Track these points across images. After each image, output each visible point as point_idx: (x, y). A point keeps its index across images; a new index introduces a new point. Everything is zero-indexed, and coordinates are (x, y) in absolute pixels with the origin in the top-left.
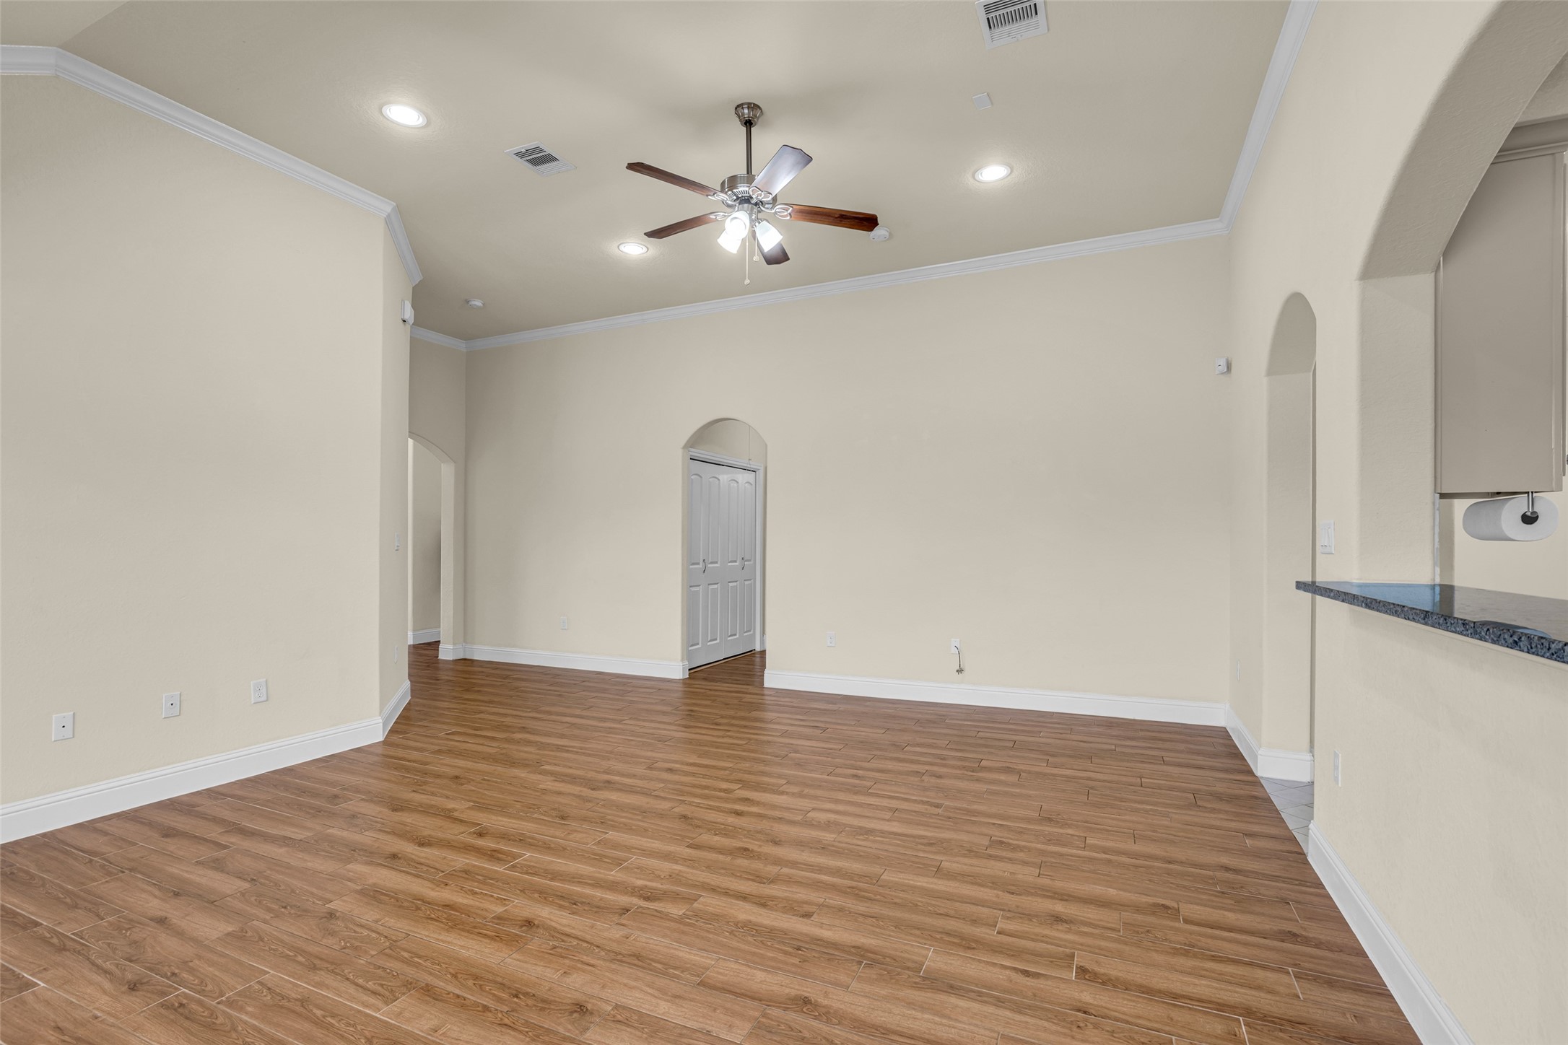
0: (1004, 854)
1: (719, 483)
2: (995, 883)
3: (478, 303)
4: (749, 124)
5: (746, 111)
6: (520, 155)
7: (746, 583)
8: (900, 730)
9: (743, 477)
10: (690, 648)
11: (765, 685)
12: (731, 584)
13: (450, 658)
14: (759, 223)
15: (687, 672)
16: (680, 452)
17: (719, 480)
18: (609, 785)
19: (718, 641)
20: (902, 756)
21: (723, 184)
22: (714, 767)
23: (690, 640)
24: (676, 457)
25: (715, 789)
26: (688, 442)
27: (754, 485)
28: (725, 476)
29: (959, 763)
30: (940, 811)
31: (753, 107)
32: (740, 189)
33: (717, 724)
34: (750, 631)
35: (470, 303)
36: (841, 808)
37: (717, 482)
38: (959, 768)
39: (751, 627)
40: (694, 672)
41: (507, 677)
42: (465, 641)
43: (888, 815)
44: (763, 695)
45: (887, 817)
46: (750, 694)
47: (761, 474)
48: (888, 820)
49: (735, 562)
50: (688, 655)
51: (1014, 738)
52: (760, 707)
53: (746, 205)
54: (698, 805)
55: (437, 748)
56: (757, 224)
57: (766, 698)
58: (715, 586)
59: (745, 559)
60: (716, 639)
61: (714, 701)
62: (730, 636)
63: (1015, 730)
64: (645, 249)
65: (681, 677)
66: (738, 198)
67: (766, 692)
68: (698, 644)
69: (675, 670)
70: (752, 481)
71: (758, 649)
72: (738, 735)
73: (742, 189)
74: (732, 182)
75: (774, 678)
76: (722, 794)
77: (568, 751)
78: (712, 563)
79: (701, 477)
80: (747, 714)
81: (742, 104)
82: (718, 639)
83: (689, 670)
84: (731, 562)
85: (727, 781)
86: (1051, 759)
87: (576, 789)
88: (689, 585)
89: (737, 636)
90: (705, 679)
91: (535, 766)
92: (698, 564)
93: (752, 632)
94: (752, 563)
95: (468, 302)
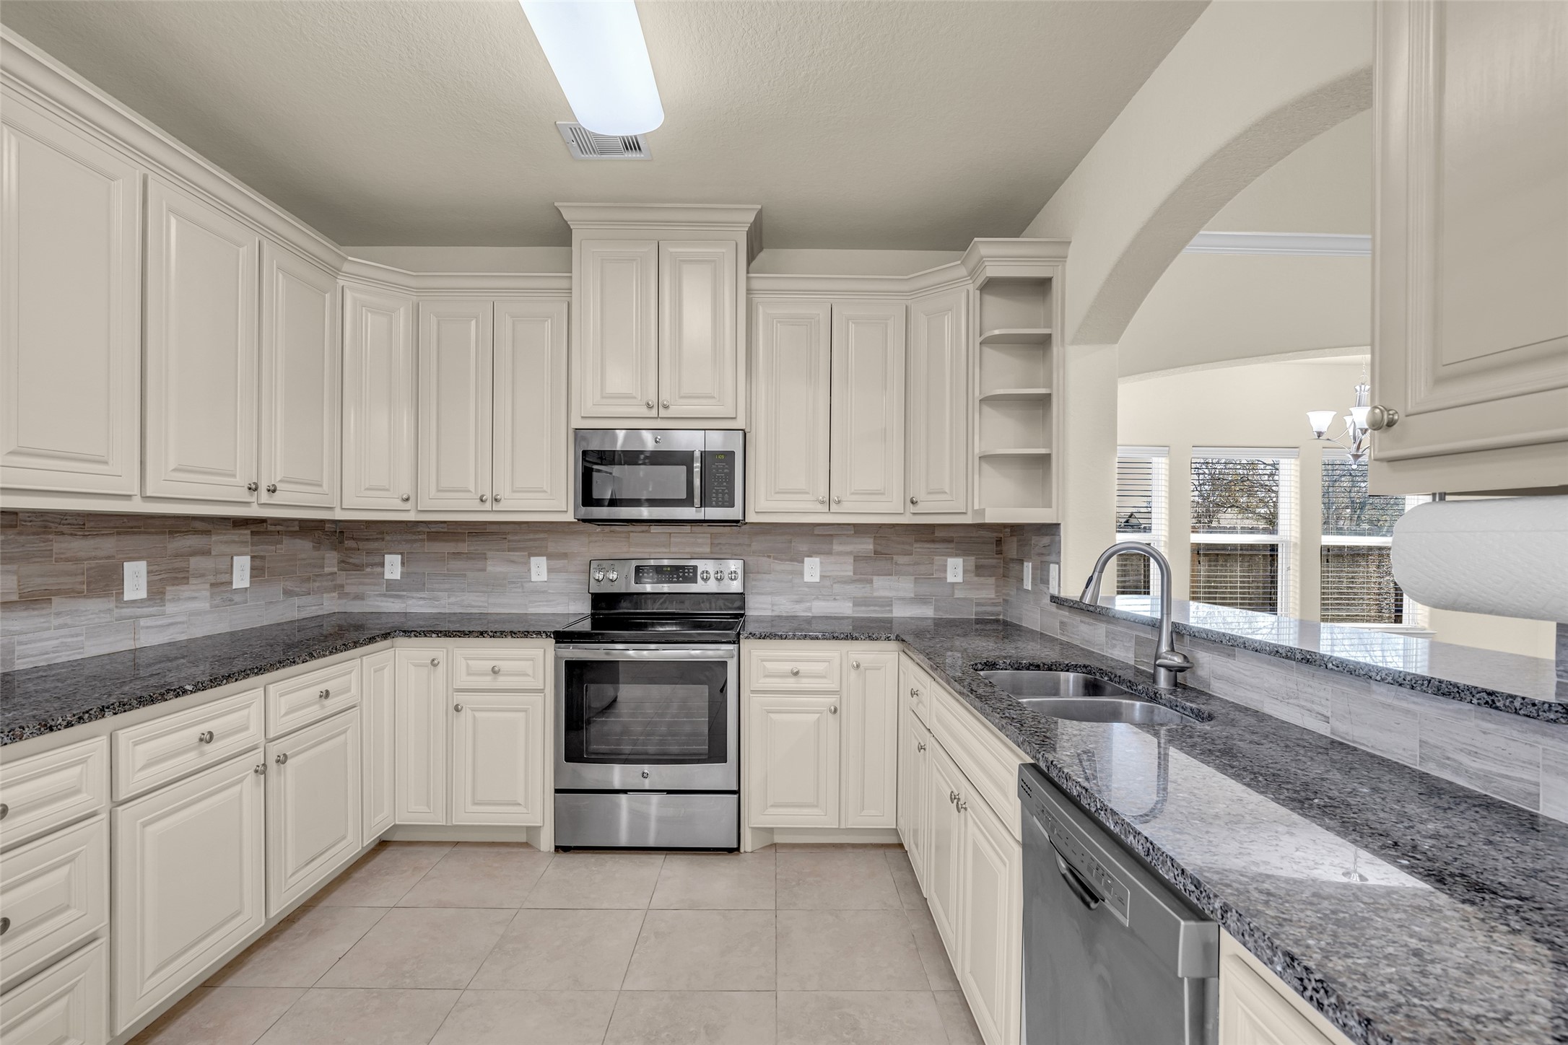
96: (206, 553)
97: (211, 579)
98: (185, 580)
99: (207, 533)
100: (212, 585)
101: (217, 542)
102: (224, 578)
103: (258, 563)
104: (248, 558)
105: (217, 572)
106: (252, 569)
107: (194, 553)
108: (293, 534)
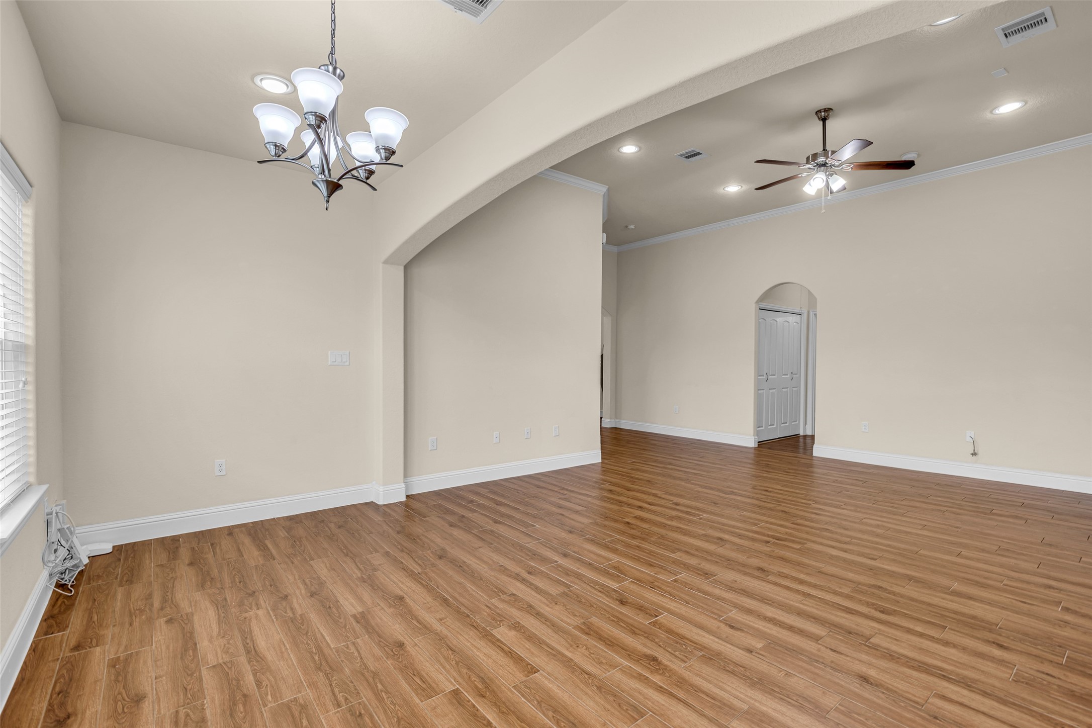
0: (1010, 555)
1: (777, 324)
2: (1001, 566)
3: (632, 227)
4: (824, 120)
5: (823, 114)
6: (681, 155)
7: (794, 389)
8: (923, 488)
9: (792, 319)
10: (758, 429)
11: (814, 455)
12: (784, 390)
13: (609, 426)
14: (831, 176)
15: (757, 444)
16: (754, 305)
17: (776, 321)
18: (732, 493)
19: (775, 426)
20: (927, 501)
21: (808, 158)
22: (793, 492)
23: (758, 425)
24: (752, 308)
25: (798, 502)
26: (759, 299)
27: (800, 323)
28: (780, 319)
29: (974, 509)
30: (959, 530)
32: (820, 160)
33: (787, 472)
34: (796, 421)
35: (629, 227)
36: (885, 520)
37: (775, 322)
38: (974, 512)
39: (797, 419)
40: (761, 444)
41: (645, 438)
42: (616, 418)
43: (920, 527)
44: (812, 460)
45: (920, 528)
46: (804, 458)
47: (805, 316)
48: (920, 529)
49: (787, 375)
50: (757, 433)
51: (1023, 501)
52: (811, 466)
53: (822, 168)
54: (791, 508)
55: (631, 468)
56: (830, 177)
57: (814, 461)
58: (773, 391)
59: (793, 373)
60: (773, 425)
61: (780, 460)
62: (783, 424)
63: (1024, 497)
64: (740, 187)
65: (753, 446)
66: (817, 164)
67: (814, 458)
68: (762, 427)
69: (750, 442)
70: (799, 322)
71: (802, 433)
72: (803, 479)
73: (821, 160)
74: (815, 156)
75: (819, 451)
76: (804, 505)
77: (701, 476)
78: (771, 375)
79: (765, 320)
80: (806, 469)
81: (820, 110)
82: (775, 425)
83: (758, 442)
84: (784, 375)
85: (805, 499)
86: (1056, 516)
87: (716, 493)
88: (758, 389)
89: (788, 424)
90: (769, 448)
91: (688, 481)
92: (763, 376)
93: (797, 422)
94: (798, 376)
95: (627, 227)
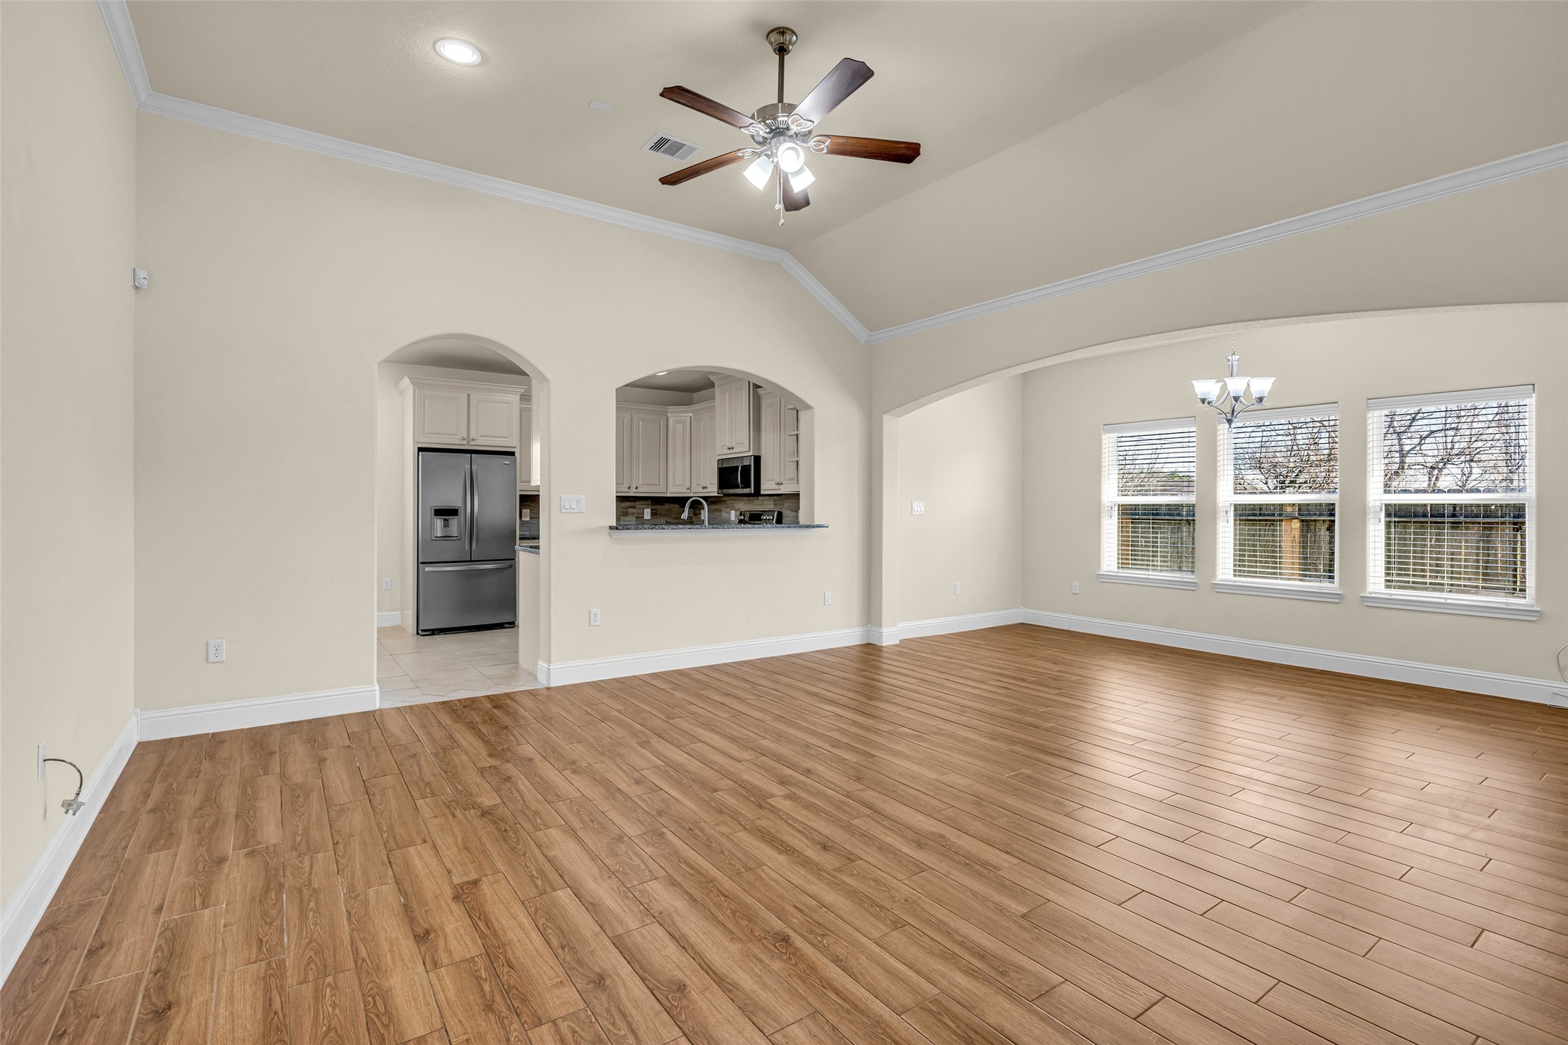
31: (782, 31)
96: (634, 507)
97: (636, 515)
98: (627, 515)
99: (635, 501)
100: (637, 517)
101: (638, 504)
102: (641, 516)
103: (654, 511)
104: (650, 510)
105: (638, 514)
106: (651, 513)
107: (630, 507)
108: (670, 503)
